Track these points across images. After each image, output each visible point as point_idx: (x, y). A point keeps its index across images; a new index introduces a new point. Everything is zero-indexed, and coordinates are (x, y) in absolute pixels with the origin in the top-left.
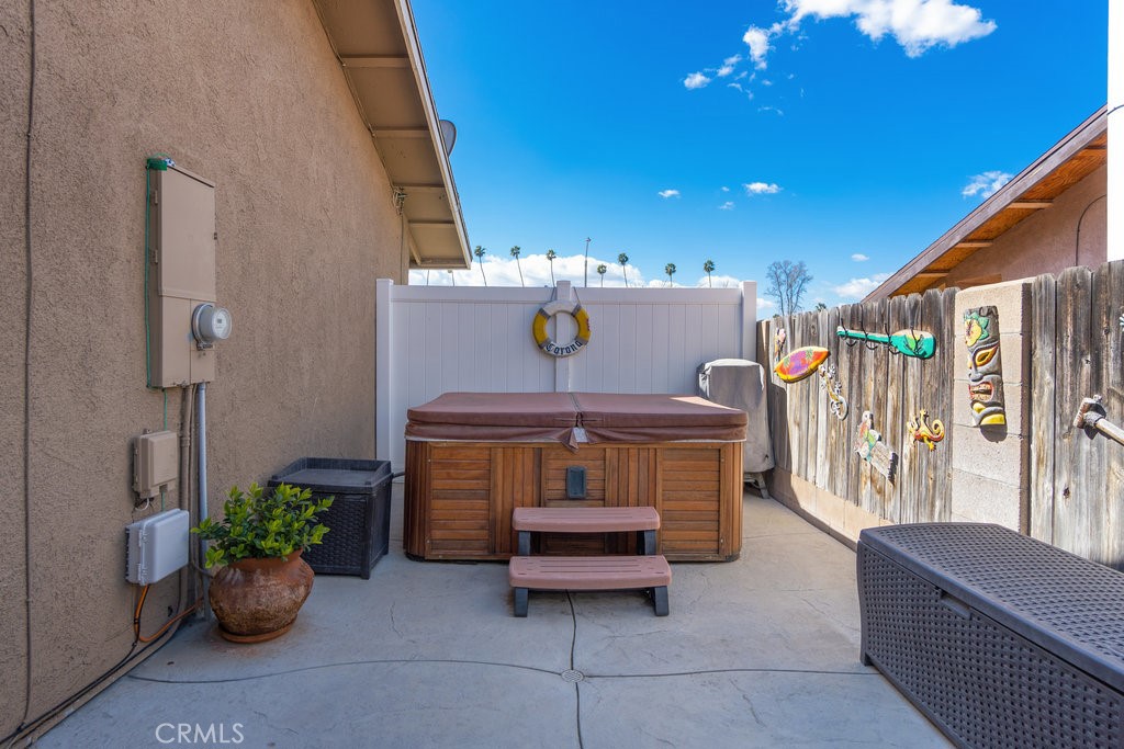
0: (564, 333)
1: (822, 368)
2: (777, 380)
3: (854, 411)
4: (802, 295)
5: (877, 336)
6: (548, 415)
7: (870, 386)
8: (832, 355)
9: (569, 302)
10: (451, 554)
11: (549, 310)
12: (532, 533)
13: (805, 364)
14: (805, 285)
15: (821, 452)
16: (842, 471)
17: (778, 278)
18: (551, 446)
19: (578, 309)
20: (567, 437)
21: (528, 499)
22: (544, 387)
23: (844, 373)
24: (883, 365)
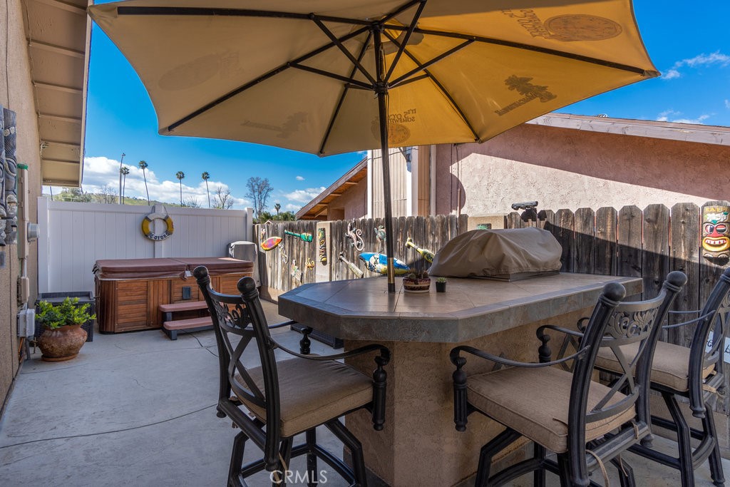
0: (159, 229)
1: (279, 245)
2: (262, 251)
3: (290, 260)
4: (268, 198)
5: (297, 234)
6: (174, 266)
7: (295, 251)
8: (283, 241)
9: (162, 213)
10: (128, 329)
11: (151, 217)
12: (172, 312)
13: (273, 244)
14: (269, 193)
15: (279, 276)
16: (286, 282)
17: (253, 187)
18: (175, 279)
19: (167, 217)
20: (184, 274)
21: (165, 301)
22: (149, 256)
23: (287, 247)
24: (299, 244)
